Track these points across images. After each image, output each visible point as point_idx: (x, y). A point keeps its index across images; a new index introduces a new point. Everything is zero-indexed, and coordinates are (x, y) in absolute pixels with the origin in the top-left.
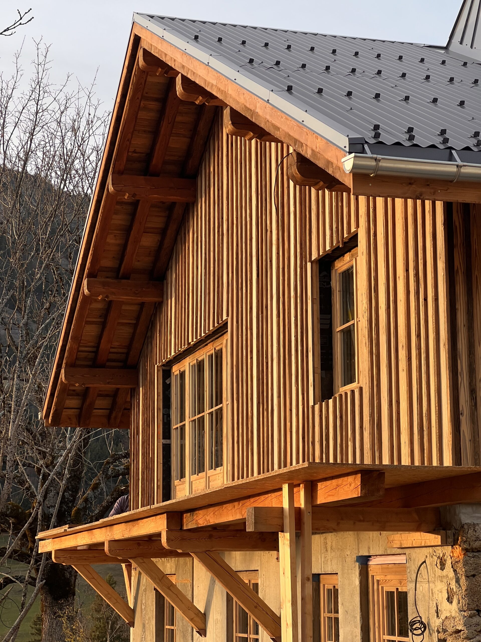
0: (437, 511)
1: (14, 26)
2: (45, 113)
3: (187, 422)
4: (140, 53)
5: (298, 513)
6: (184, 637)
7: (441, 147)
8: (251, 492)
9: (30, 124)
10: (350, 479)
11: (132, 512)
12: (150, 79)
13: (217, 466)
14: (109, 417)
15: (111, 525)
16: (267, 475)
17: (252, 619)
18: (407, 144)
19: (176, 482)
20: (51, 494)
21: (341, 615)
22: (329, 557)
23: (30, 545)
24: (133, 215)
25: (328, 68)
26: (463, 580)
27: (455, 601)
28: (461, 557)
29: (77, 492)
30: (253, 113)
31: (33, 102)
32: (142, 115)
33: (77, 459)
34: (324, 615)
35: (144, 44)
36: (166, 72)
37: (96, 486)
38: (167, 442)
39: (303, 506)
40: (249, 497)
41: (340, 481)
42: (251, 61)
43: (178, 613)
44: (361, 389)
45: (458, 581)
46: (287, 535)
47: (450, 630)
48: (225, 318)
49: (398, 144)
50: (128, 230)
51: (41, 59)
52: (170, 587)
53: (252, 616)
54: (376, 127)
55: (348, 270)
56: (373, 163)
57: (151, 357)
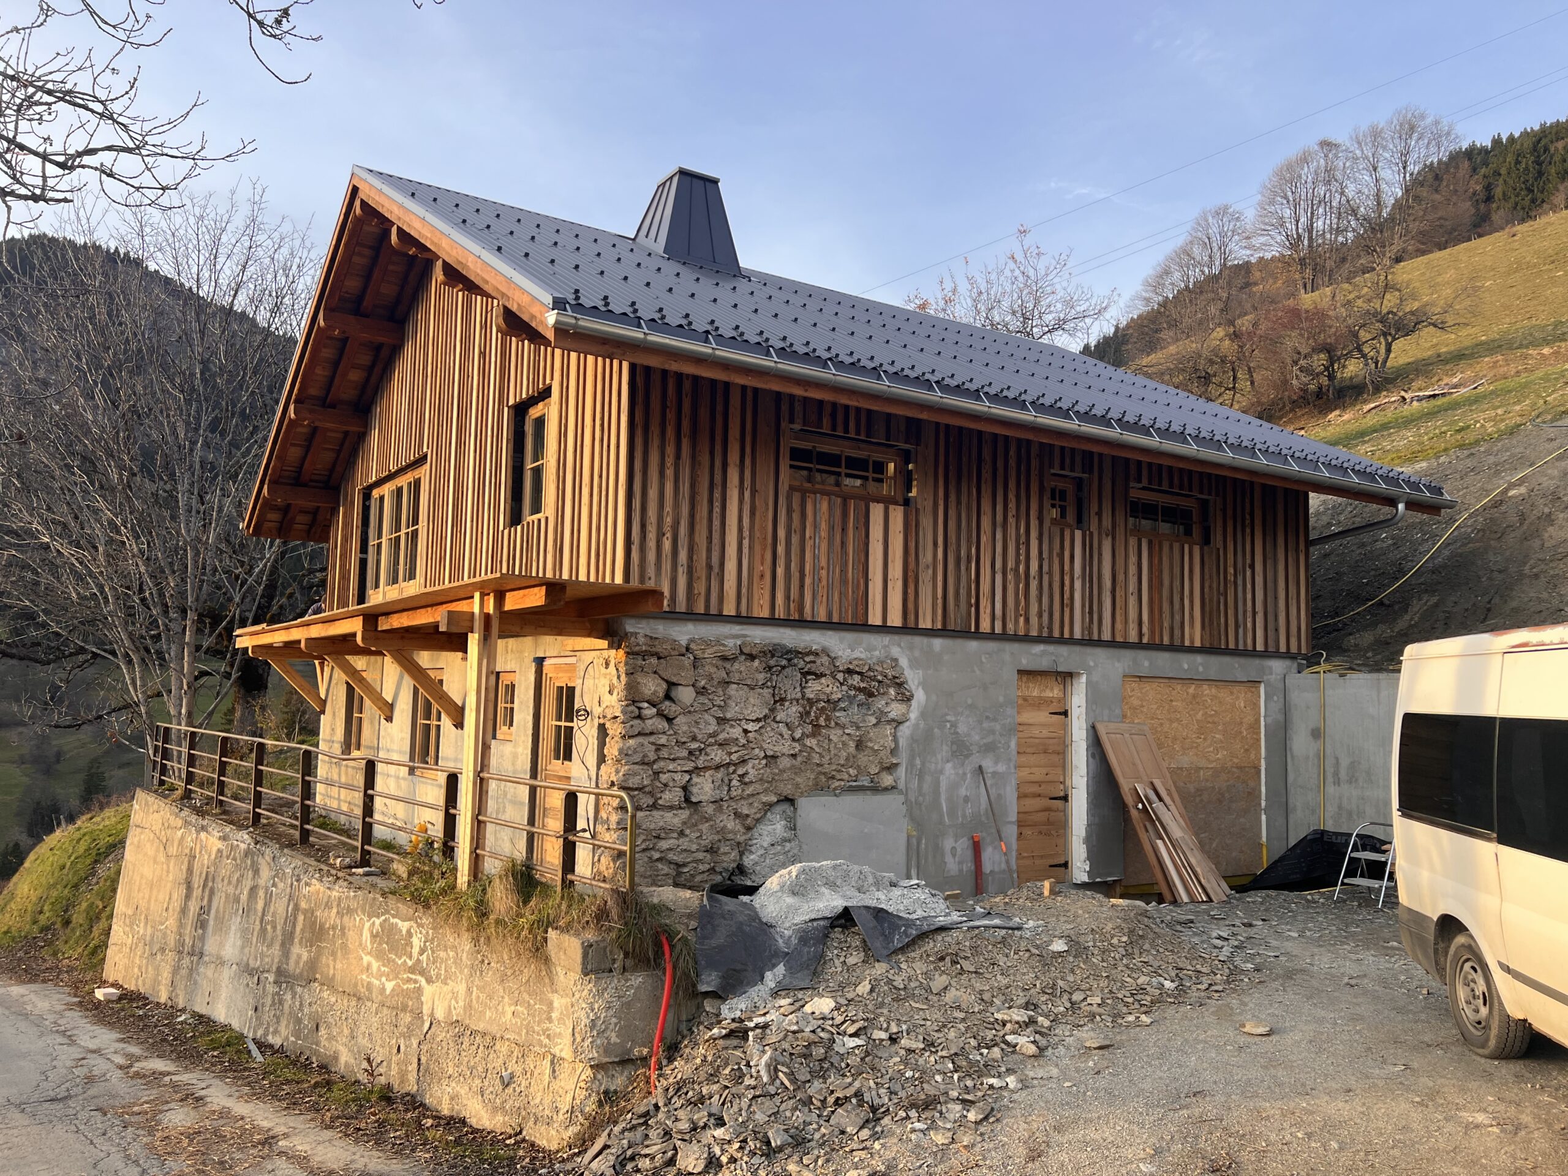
0: (607, 622)
1: (237, 153)
2: (259, 249)
3: (384, 540)
4: (357, 203)
5: (487, 618)
6: (372, 723)
7: (632, 315)
8: (444, 599)
9: (244, 258)
10: (536, 590)
11: (327, 614)
12: (366, 228)
13: (410, 579)
14: (309, 532)
15: (308, 624)
16: (456, 584)
17: (435, 706)
18: (603, 309)
19: (370, 592)
20: (247, 600)
21: (516, 706)
22: (509, 658)
23: (225, 643)
24: (341, 352)
25: (533, 238)
26: (623, 677)
27: (615, 693)
28: (624, 659)
29: (272, 599)
30: (465, 266)
31: (247, 238)
32: (356, 259)
33: (274, 570)
34: (501, 705)
35: (361, 195)
36: (382, 223)
37: (291, 596)
38: (364, 556)
39: (491, 612)
40: (442, 603)
41: (526, 591)
42: (464, 221)
43: (367, 702)
44: (547, 518)
45: (619, 677)
46: (476, 636)
47: (609, 716)
48: (425, 450)
49: (595, 308)
50: (336, 364)
51: (257, 198)
52: (361, 681)
53: (436, 706)
54: (577, 291)
55: (540, 417)
56: (573, 321)
57: (353, 481)
